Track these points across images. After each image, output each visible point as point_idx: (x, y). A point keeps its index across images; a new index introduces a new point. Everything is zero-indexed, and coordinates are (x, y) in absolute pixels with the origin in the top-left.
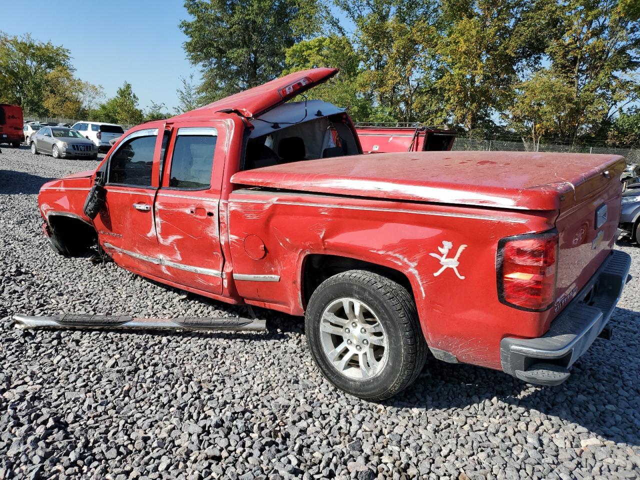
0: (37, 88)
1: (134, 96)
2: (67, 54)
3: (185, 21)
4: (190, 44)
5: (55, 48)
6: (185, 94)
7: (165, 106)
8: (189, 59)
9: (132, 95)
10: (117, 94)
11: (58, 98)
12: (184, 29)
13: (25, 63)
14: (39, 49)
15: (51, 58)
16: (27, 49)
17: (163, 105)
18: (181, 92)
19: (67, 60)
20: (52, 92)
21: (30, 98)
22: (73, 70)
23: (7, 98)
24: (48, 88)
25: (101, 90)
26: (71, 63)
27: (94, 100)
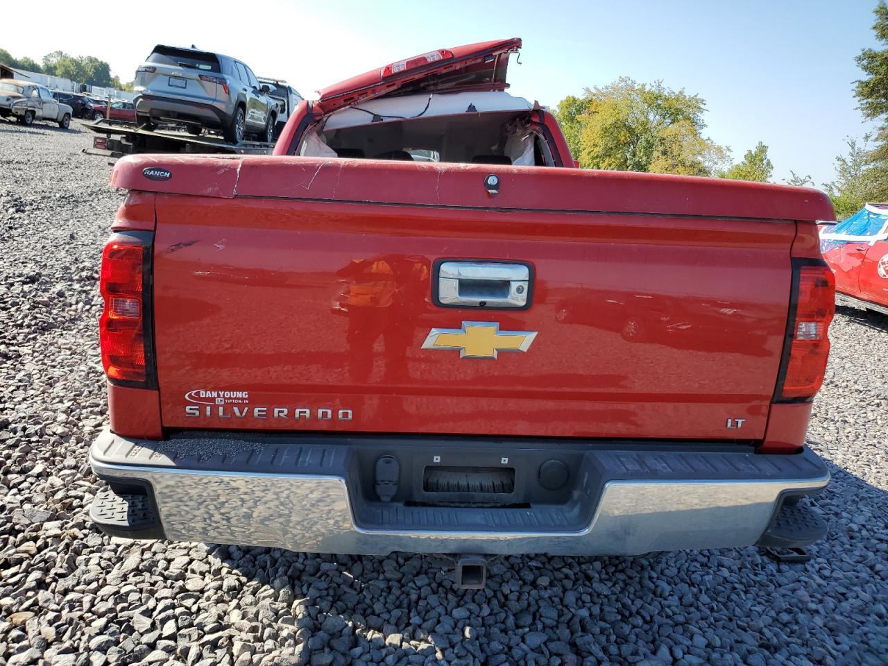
0: (649, 147)
1: (768, 163)
2: (702, 106)
3: (870, 50)
4: (867, 84)
5: (688, 97)
6: (850, 164)
7: (811, 180)
8: (862, 109)
9: (765, 162)
10: (743, 159)
11: (670, 161)
12: (865, 62)
13: (646, 117)
14: (667, 99)
15: (681, 110)
16: (655, 100)
17: (808, 179)
18: (844, 161)
19: (699, 114)
20: (664, 153)
21: (637, 159)
22: (702, 126)
23: (616, 158)
24: (661, 148)
25: (728, 153)
26: (704, 117)
27: (715, 166)
